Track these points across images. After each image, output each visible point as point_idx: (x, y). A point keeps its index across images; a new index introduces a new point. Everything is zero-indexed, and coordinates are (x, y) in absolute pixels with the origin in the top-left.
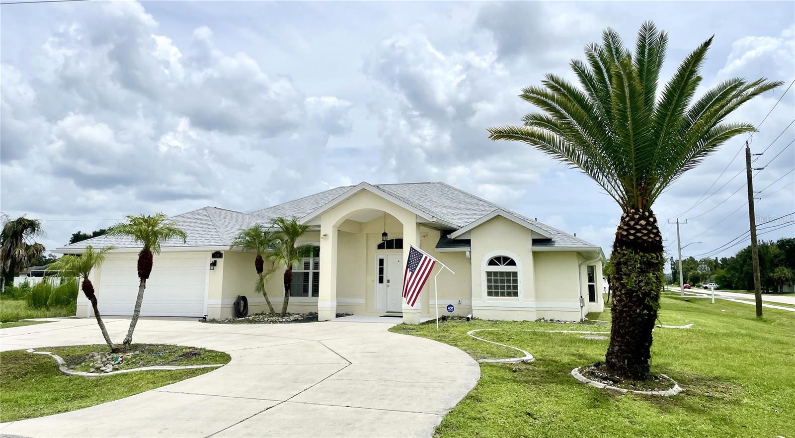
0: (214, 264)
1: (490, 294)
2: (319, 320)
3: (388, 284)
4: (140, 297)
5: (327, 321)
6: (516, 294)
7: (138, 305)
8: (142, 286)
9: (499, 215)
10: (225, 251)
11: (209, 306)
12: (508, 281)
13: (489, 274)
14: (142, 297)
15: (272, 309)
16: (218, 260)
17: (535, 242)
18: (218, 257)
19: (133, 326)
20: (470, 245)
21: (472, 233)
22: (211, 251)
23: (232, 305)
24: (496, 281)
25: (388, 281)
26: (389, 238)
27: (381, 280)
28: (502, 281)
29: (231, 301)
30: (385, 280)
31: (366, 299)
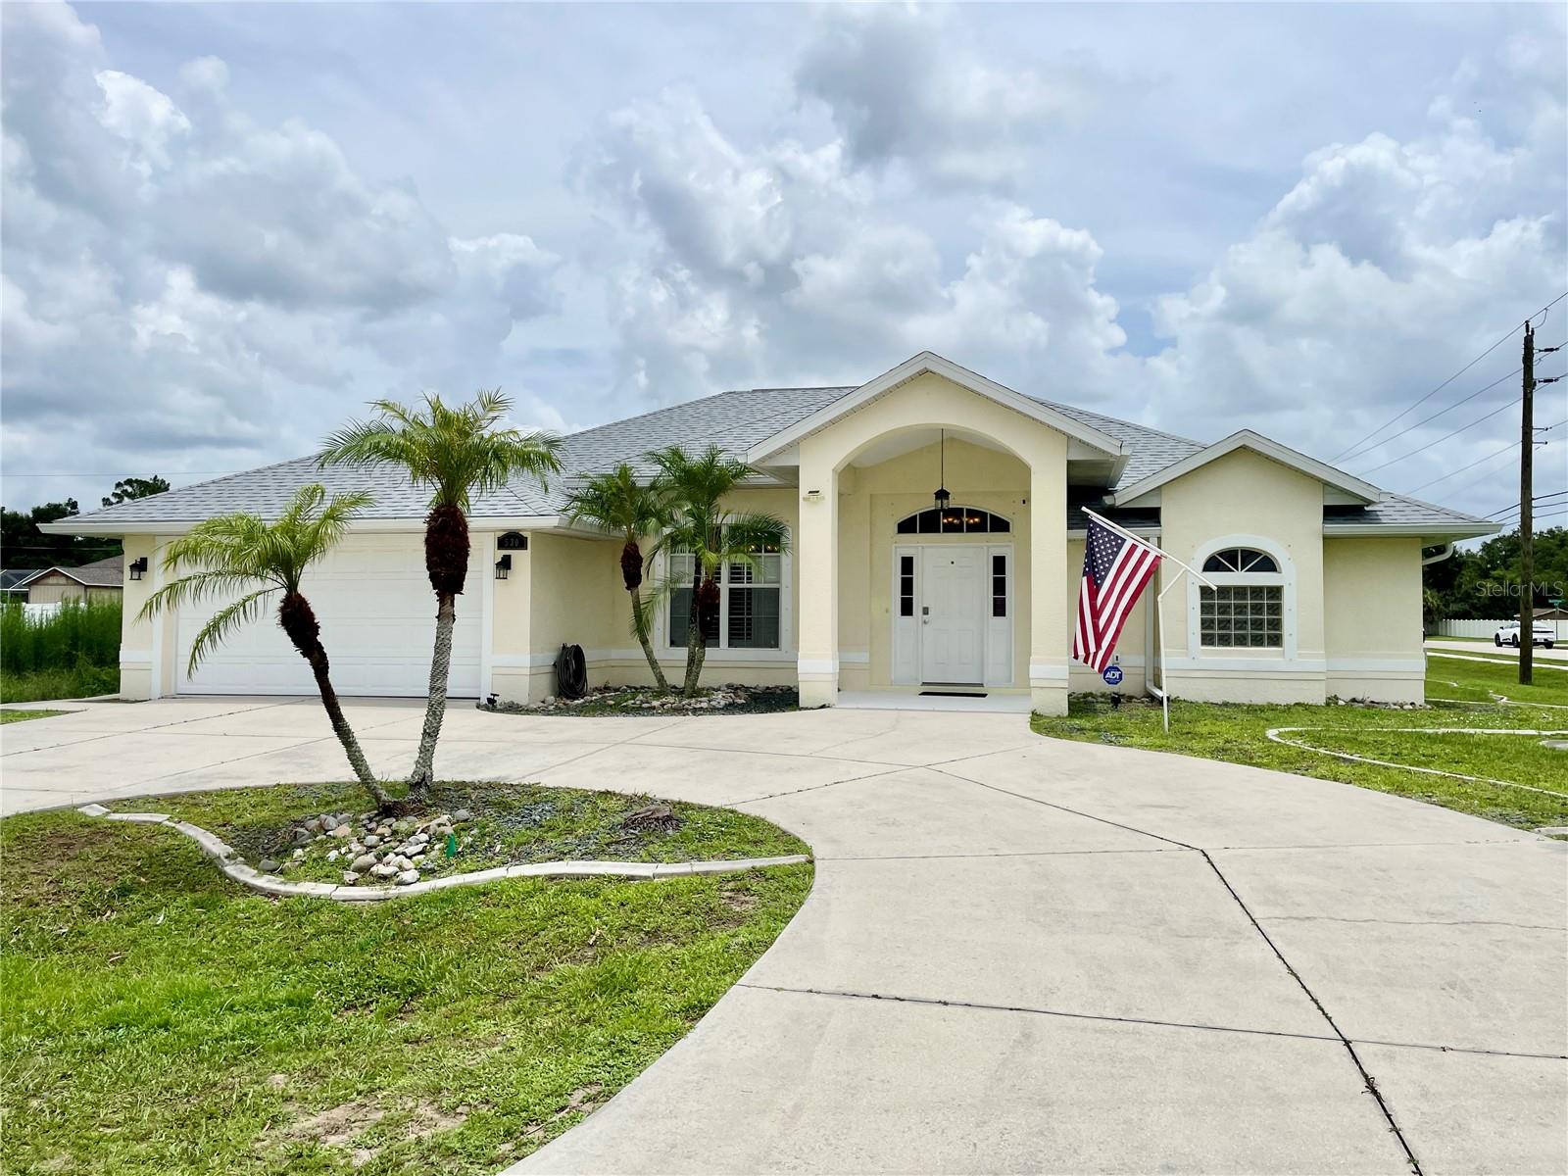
0: (505, 564)
1: (1207, 640)
2: (801, 705)
3: (925, 616)
4: (442, 647)
5: (823, 707)
6: (1276, 641)
7: (439, 670)
8: (446, 617)
9: (1244, 447)
10: (537, 533)
11: (497, 671)
12: (1257, 609)
13: (1205, 591)
14: (450, 648)
15: (661, 679)
16: (516, 555)
17: (1331, 513)
18: (514, 548)
19: (431, 733)
20: (1159, 522)
21: (1163, 492)
22: (495, 531)
23: (550, 669)
24: (1224, 609)
25: (926, 611)
26: (953, 503)
27: (907, 608)
28: (1240, 609)
29: (549, 657)
30: (917, 608)
31: (871, 655)
